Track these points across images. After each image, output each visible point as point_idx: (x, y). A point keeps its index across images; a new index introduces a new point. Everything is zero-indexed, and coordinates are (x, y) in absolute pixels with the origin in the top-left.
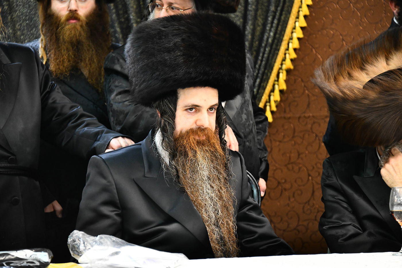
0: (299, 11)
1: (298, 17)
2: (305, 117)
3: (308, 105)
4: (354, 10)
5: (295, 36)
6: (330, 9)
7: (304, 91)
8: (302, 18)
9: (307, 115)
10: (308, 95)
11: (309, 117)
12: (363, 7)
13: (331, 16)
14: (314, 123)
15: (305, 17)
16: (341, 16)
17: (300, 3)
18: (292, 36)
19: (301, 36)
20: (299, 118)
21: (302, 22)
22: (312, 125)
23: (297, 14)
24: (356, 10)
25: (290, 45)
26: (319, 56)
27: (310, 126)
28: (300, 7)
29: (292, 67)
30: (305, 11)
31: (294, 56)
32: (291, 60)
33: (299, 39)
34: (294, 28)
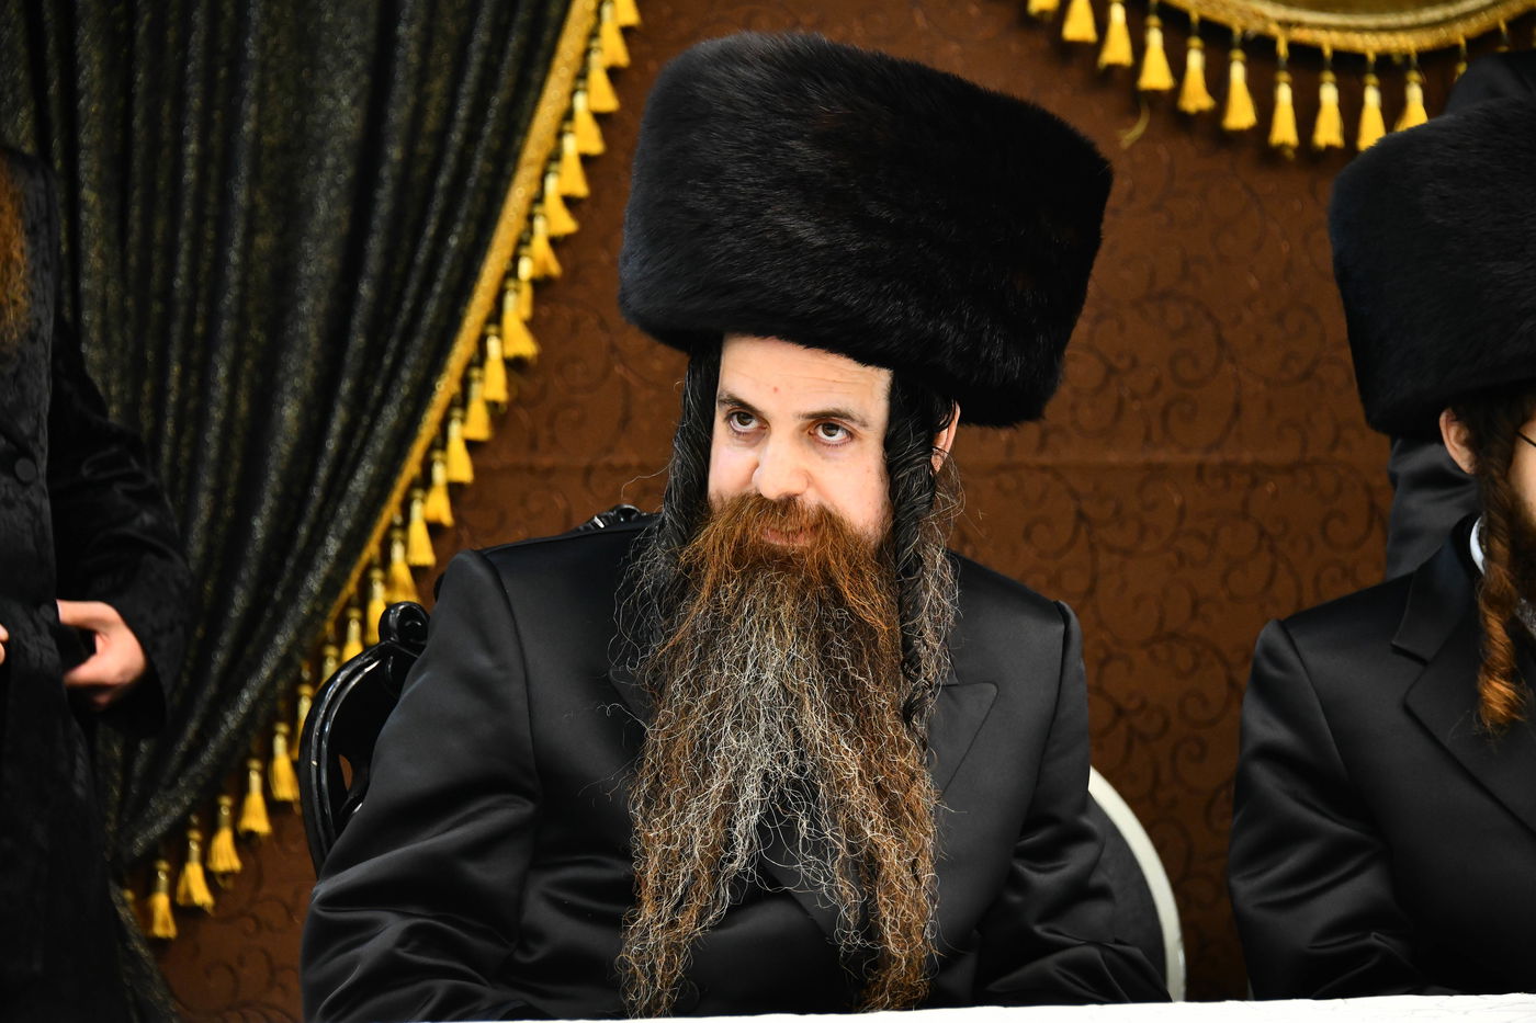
0: (587, 53)
1: (582, 75)
2: (609, 466)
3: (623, 424)
5: (571, 146)
7: (609, 366)
8: (598, 78)
9: (617, 460)
10: (625, 383)
11: (626, 467)
15: (613, 73)
17: (593, 21)
18: (559, 147)
20: (588, 471)
21: (600, 95)
23: (580, 62)
25: (551, 181)
28: (594, 34)
29: (554, 268)
30: (612, 49)
31: (565, 224)
32: (554, 242)
33: (586, 160)
34: (569, 115)
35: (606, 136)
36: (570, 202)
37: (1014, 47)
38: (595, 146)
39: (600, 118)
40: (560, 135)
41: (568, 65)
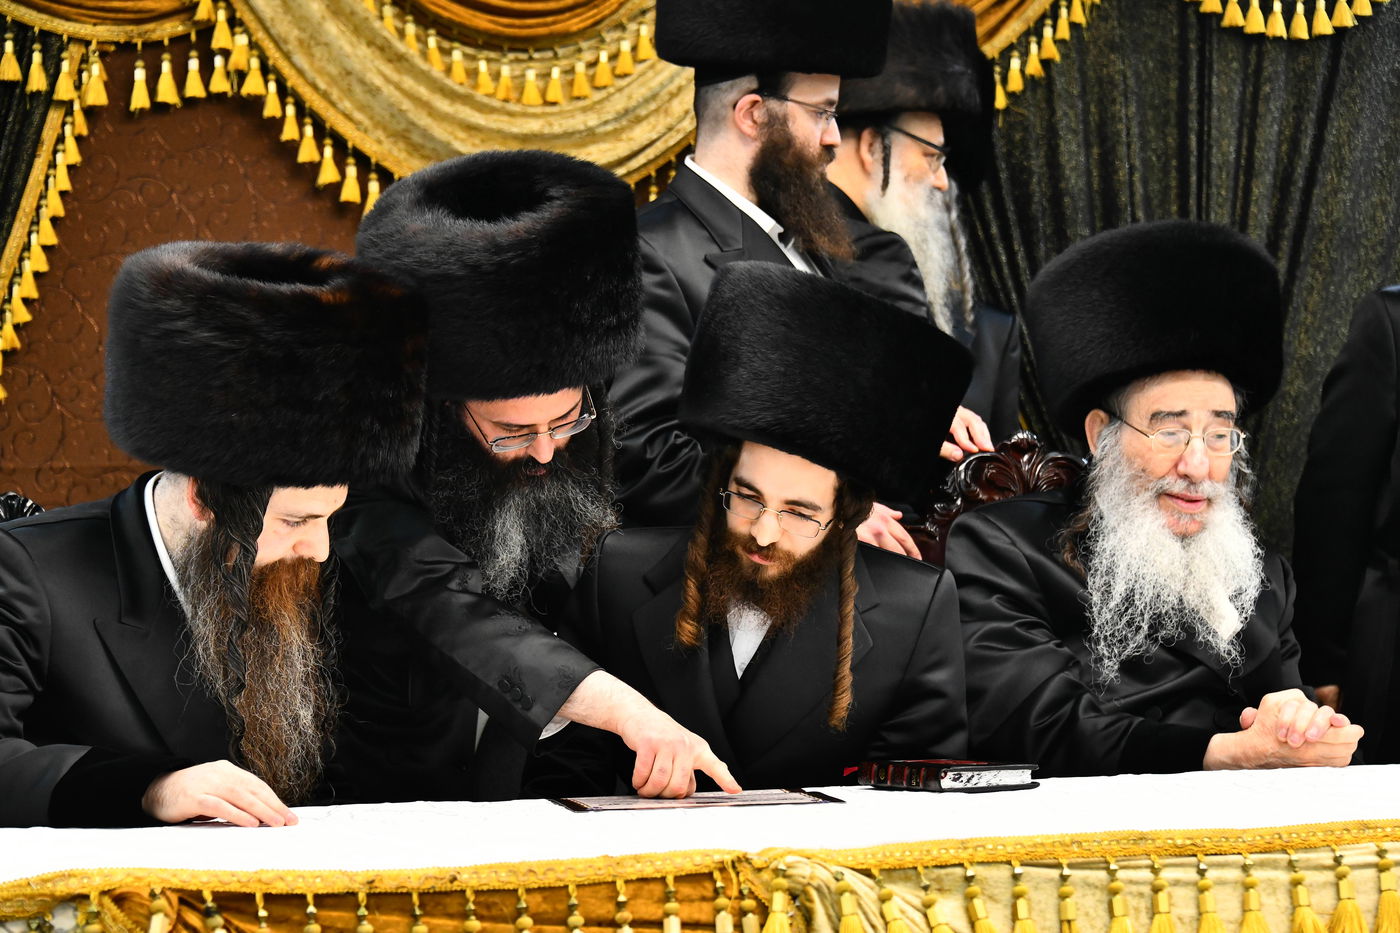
0: (39, 207)
1: (36, 222)
2: (51, 468)
3: (61, 441)
4: (181, 210)
5: (29, 267)
6: (122, 206)
7: (52, 405)
8: (46, 224)
9: (57, 464)
10: (62, 415)
11: (63, 469)
12: (202, 203)
13: (122, 223)
14: (75, 484)
15: (54, 220)
16: (149, 223)
17: (43, 187)
18: (20, 267)
19: (43, 267)
20: (38, 471)
21: (47, 235)
22: (69, 491)
23: (34, 214)
24: (184, 209)
25: (16, 289)
26: (92, 321)
27: (64, 492)
28: (43, 196)
29: (18, 345)
30: (54, 206)
31: (24, 316)
32: (17, 327)
33: (37, 275)
34: (27, 247)
35: (50, 261)
36: (26, 301)
37: (310, 206)
38: (43, 266)
39: (46, 248)
40: (21, 260)
41: (26, 216)
